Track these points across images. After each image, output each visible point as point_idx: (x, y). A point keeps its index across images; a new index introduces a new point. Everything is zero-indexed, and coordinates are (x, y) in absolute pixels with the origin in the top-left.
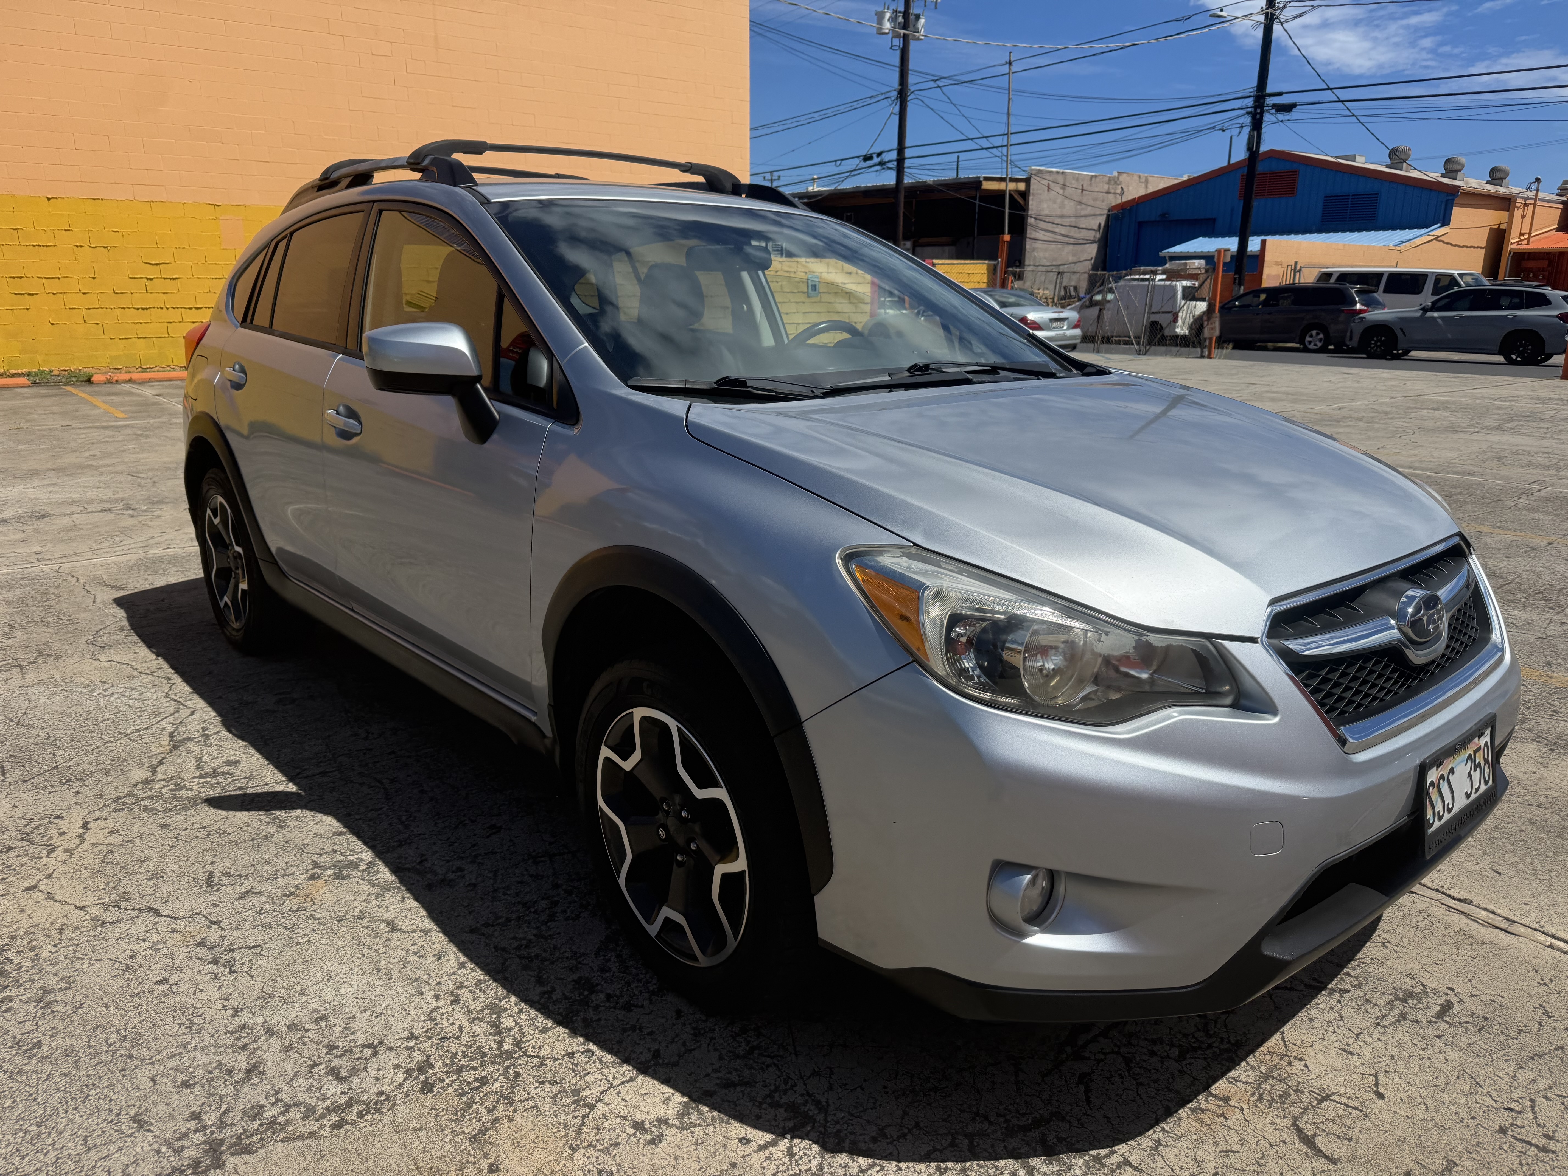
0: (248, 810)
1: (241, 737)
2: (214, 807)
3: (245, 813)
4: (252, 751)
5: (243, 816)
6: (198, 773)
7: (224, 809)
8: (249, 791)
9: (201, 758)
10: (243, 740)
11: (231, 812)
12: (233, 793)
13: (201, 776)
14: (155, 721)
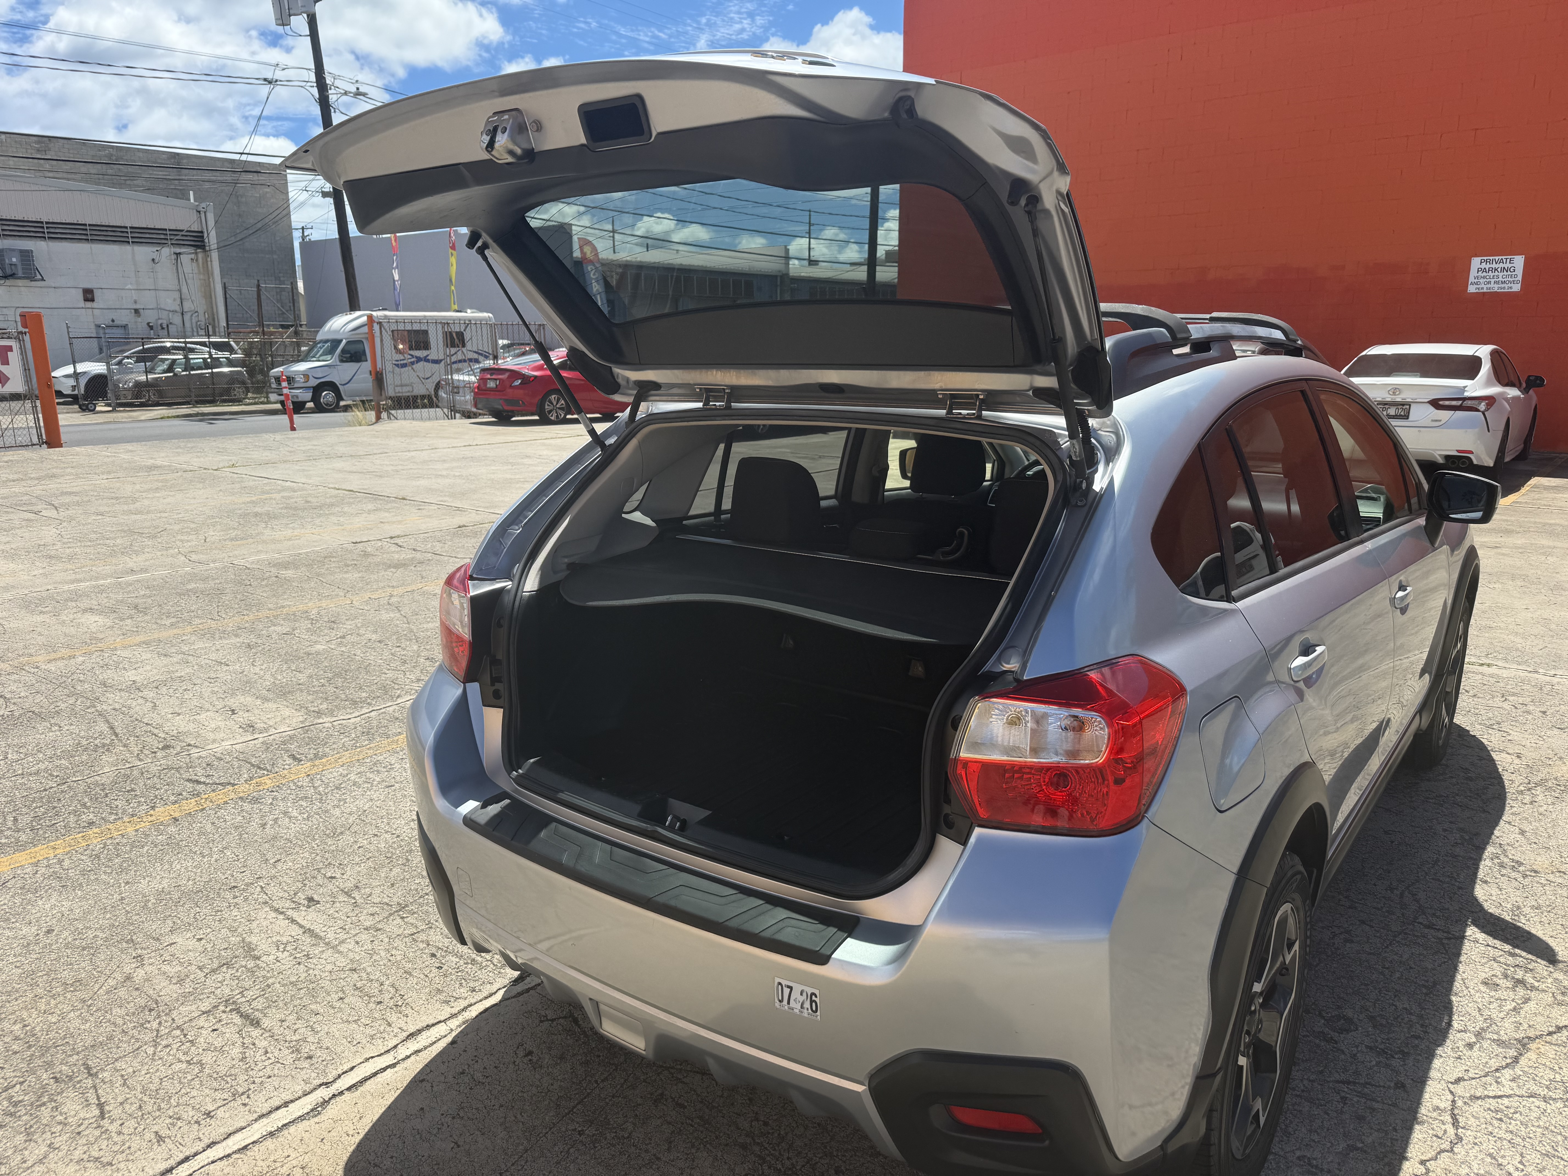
0: (1529, 933)
1: (1448, 1008)
2: (1552, 950)
3: (1533, 931)
4: (1457, 985)
5: (1537, 931)
6: (1533, 994)
7: (1547, 944)
8: (1508, 947)
9: (1515, 1009)
10: (1450, 1002)
11: (1544, 939)
12: (1524, 954)
13: (1533, 988)
14: (1514, 1102)
